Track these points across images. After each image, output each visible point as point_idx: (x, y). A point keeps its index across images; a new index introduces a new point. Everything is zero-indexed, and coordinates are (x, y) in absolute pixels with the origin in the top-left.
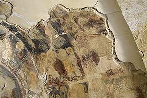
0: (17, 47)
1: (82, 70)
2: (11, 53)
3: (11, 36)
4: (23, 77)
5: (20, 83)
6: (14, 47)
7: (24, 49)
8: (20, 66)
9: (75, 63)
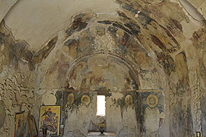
0: (117, 35)
1: (174, 39)
2: (114, 43)
3: (109, 29)
4: (131, 60)
5: (130, 66)
6: (115, 37)
7: (125, 34)
8: (125, 52)
9: (166, 35)
